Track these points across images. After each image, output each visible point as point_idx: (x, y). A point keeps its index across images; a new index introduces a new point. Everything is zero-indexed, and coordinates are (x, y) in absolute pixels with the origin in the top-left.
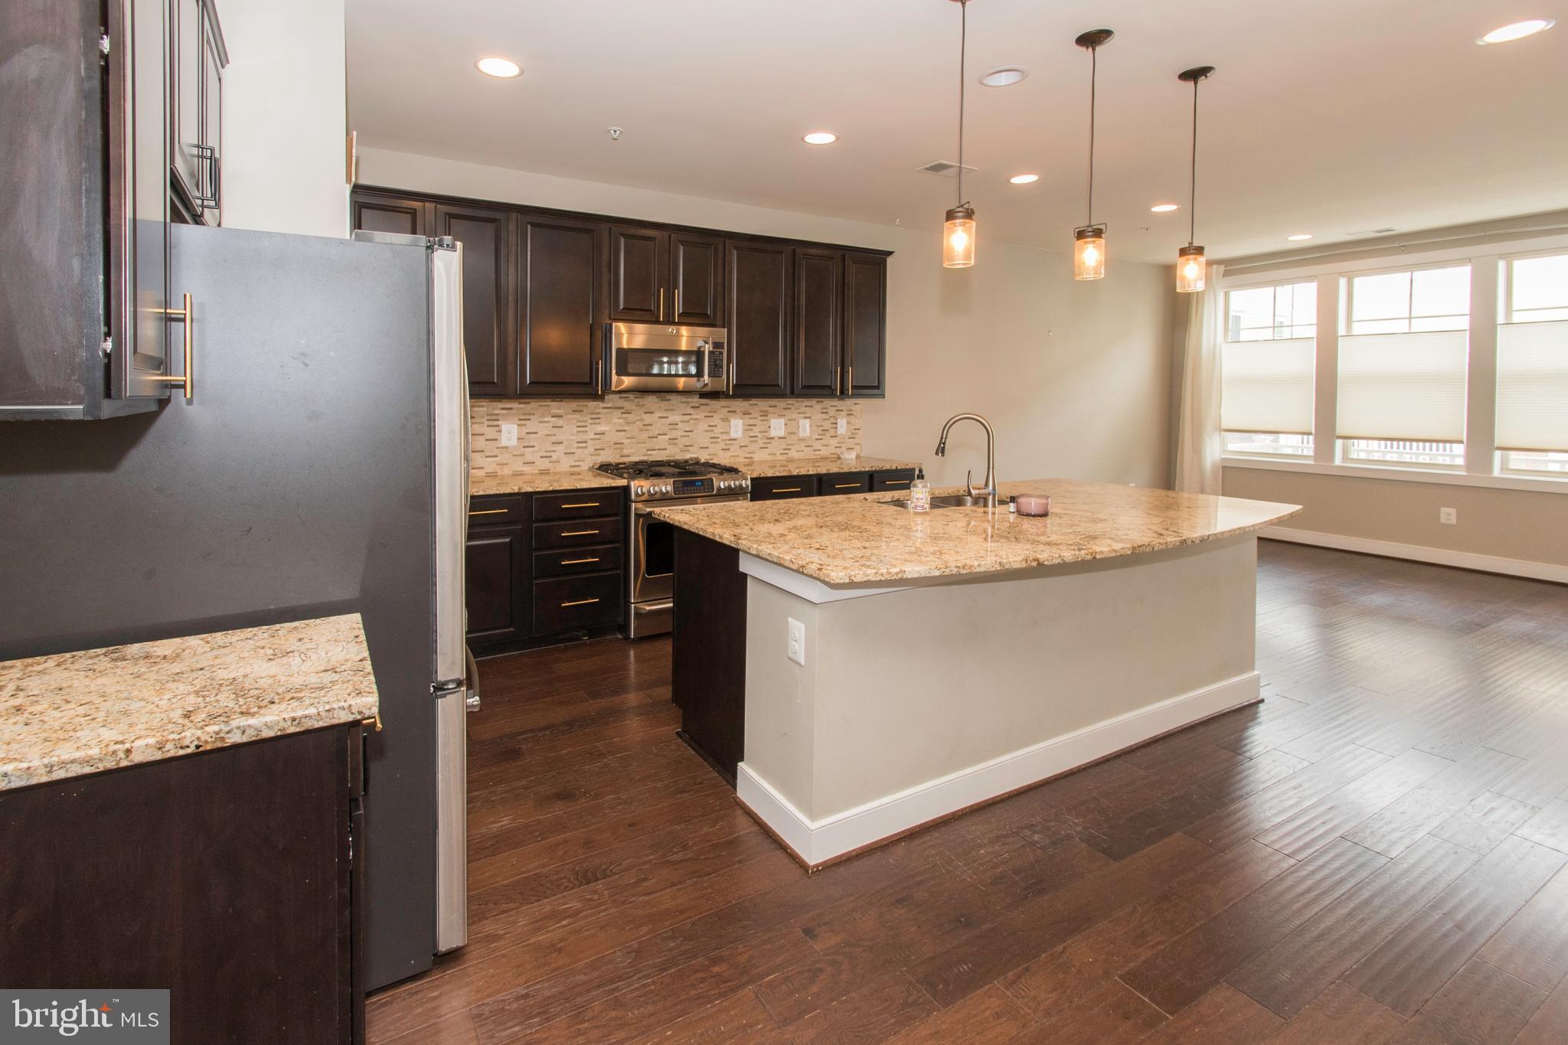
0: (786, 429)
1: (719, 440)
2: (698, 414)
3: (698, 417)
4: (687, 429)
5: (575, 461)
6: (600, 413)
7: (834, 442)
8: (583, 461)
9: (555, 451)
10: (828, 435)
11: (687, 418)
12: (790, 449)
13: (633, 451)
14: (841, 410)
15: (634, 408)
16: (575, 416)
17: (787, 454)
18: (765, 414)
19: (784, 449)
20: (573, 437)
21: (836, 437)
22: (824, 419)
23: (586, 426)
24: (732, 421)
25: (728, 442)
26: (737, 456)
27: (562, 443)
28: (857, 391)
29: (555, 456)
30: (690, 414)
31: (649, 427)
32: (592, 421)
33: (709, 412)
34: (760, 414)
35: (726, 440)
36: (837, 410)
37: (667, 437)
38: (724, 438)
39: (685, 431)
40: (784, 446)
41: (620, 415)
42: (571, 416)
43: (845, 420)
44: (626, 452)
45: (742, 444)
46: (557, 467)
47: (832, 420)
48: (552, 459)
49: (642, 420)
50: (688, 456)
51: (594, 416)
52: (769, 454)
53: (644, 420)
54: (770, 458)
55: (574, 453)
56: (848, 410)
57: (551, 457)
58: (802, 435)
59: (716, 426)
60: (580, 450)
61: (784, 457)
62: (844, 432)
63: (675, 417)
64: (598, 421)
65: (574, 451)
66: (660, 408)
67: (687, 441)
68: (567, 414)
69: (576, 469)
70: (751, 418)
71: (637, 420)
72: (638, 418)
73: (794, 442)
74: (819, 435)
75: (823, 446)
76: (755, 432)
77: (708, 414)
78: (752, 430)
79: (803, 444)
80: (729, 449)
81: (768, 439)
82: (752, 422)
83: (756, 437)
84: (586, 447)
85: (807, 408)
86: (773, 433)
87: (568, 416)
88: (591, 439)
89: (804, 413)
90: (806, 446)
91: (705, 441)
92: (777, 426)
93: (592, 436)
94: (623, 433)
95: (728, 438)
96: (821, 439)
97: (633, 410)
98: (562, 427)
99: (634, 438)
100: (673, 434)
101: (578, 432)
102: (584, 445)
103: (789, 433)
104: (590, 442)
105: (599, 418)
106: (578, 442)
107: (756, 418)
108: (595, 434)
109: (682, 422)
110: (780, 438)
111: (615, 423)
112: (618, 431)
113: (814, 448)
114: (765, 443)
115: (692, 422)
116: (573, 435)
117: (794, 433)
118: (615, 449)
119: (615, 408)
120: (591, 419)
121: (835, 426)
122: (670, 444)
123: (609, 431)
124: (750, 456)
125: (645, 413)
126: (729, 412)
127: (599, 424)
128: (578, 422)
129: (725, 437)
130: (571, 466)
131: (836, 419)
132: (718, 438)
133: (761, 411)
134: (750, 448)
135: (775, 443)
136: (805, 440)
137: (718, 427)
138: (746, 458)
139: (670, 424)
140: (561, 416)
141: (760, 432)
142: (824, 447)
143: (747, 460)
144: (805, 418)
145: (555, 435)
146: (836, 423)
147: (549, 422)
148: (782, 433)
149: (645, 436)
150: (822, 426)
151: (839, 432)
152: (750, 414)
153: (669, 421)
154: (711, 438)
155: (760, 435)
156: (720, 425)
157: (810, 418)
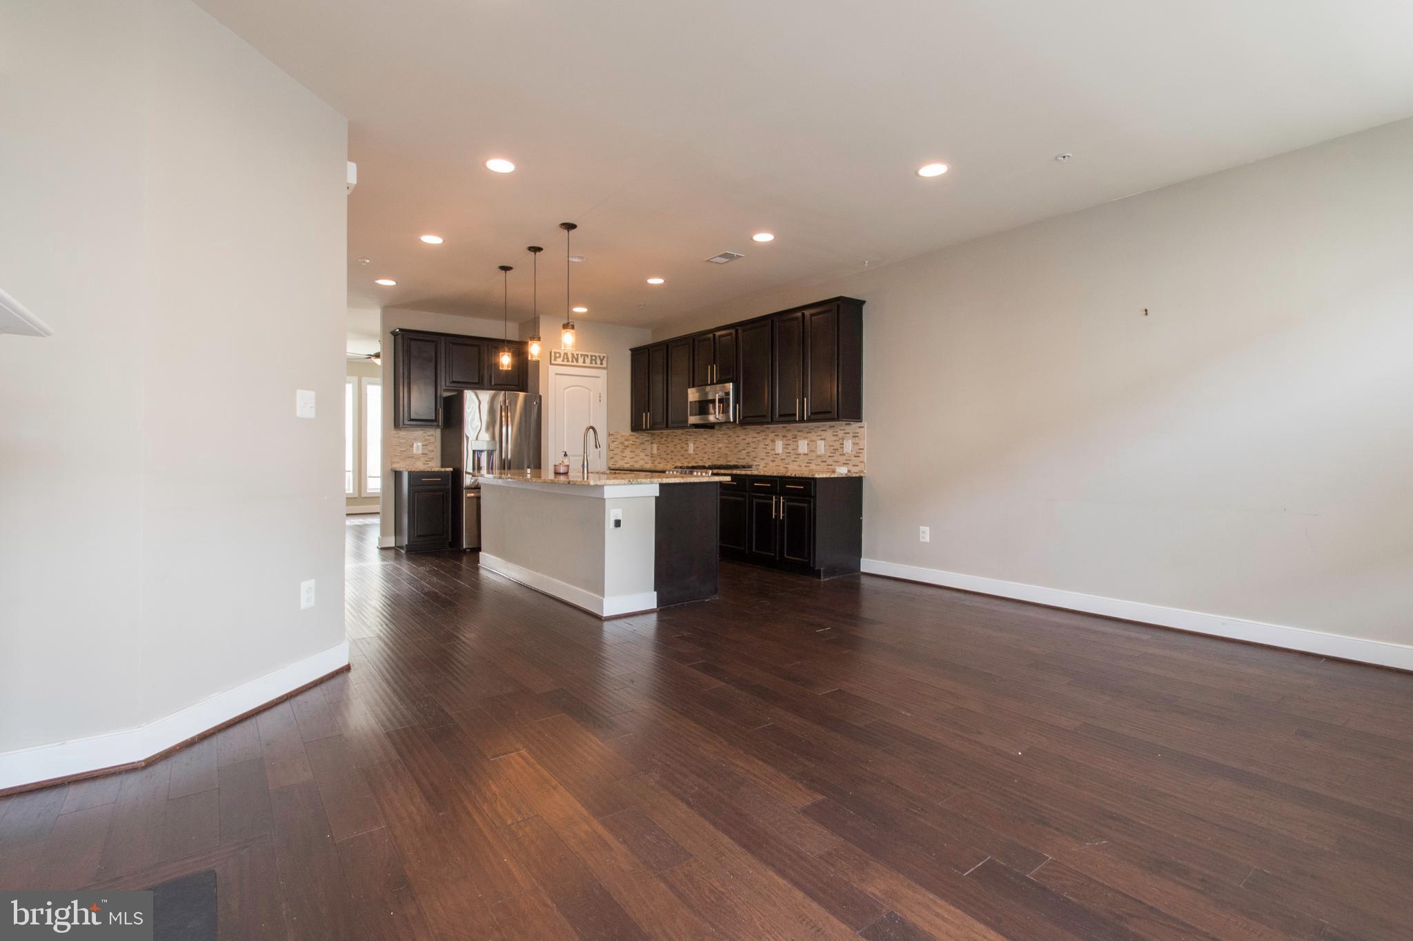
0: (808, 448)
1: (769, 455)
2: (759, 438)
3: (760, 440)
4: (755, 446)
7: (842, 459)
10: (837, 453)
11: (754, 439)
12: (811, 463)
13: (731, 459)
14: (848, 433)
17: (809, 466)
18: (794, 437)
19: (807, 463)
21: (844, 455)
22: (835, 441)
24: (774, 441)
25: (774, 456)
26: (781, 467)
29: (704, 459)
32: (717, 442)
33: (765, 435)
36: (846, 433)
37: (746, 451)
39: (754, 448)
40: (807, 461)
43: (850, 441)
44: (729, 459)
45: (782, 459)
47: (841, 441)
49: (735, 441)
52: (798, 466)
54: (798, 468)
56: (853, 433)
58: (819, 453)
59: (767, 445)
61: (807, 469)
62: (850, 452)
63: (749, 440)
67: (753, 454)
70: (784, 439)
73: (814, 458)
74: (831, 453)
75: (834, 462)
76: (790, 450)
77: (764, 437)
78: (787, 448)
79: (819, 460)
80: (776, 462)
81: (797, 455)
82: (786, 442)
83: (790, 453)
85: (823, 432)
86: (800, 451)
89: (821, 436)
90: (823, 462)
91: (763, 455)
92: (802, 446)
93: (716, 450)
94: (727, 448)
96: (833, 456)
98: (706, 444)
100: (748, 450)
103: (811, 451)
104: (715, 453)
106: (712, 453)
107: (789, 439)
109: (751, 442)
110: (804, 454)
111: (724, 442)
112: (725, 447)
113: (829, 465)
114: (795, 458)
115: (756, 442)
117: (813, 451)
118: (725, 458)
120: (715, 440)
121: (841, 446)
122: (746, 456)
123: (721, 447)
124: (788, 467)
125: (737, 436)
126: (775, 433)
129: (773, 452)
131: (846, 440)
132: (769, 453)
133: (791, 434)
134: (787, 461)
135: (801, 457)
136: (821, 456)
138: (784, 468)
141: (792, 450)
144: (821, 439)
146: (843, 444)
148: (806, 452)
150: (833, 446)
151: (845, 452)
152: (784, 436)
153: (746, 442)
154: (765, 453)
155: (792, 452)
156: (770, 444)
157: (825, 439)
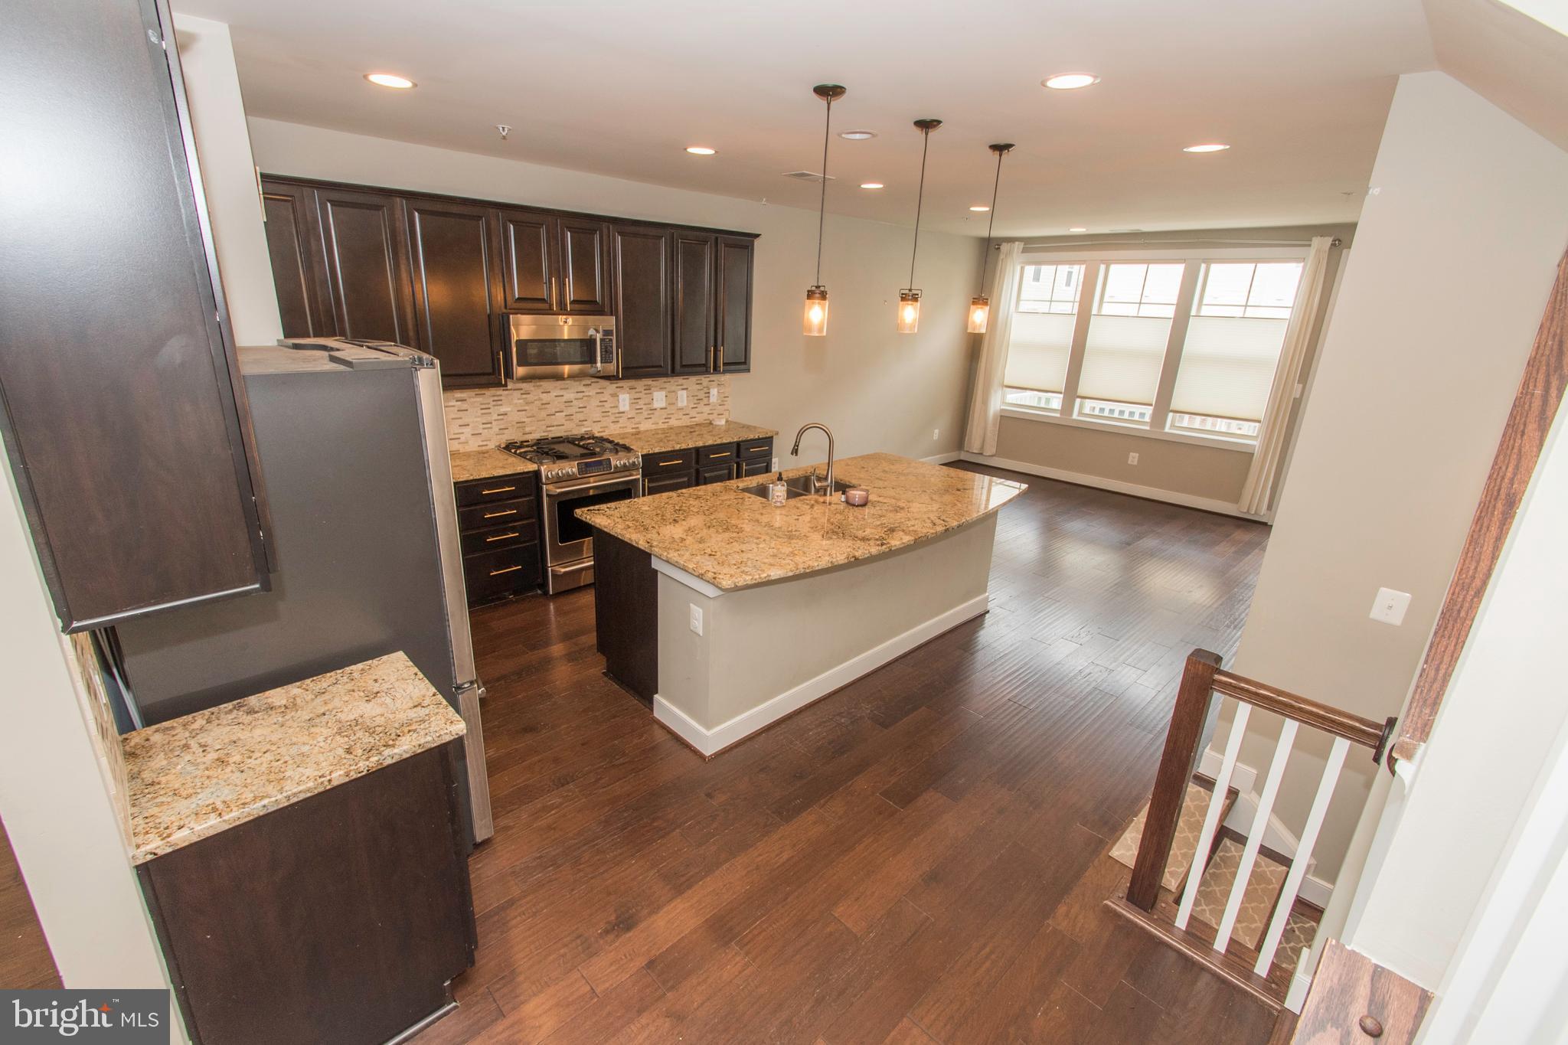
0: (666, 401)
1: (610, 414)
2: (589, 391)
3: (590, 394)
4: (581, 406)
5: (483, 441)
6: (501, 395)
7: (707, 409)
8: (490, 440)
9: (463, 433)
10: (702, 403)
11: (581, 395)
12: (670, 418)
13: (534, 428)
14: (713, 381)
15: (533, 389)
16: (478, 399)
17: (668, 422)
18: (648, 388)
19: (666, 419)
20: (479, 419)
21: (710, 404)
22: (699, 390)
23: (489, 408)
24: (620, 396)
25: (617, 415)
26: (626, 427)
27: (468, 425)
28: (728, 367)
29: (463, 438)
30: (583, 392)
31: (546, 406)
32: (495, 403)
33: (600, 389)
34: (645, 388)
35: (615, 413)
36: (710, 381)
37: (564, 414)
38: (614, 411)
39: (580, 408)
40: (665, 416)
41: (519, 396)
42: (475, 400)
43: (716, 390)
44: (527, 429)
45: (630, 416)
46: (466, 447)
47: (706, 390)
48: (460, 441)
49: (540, 399)
50: (583, 430)
51: (496, 398)
52: (653, 424)
53: (542, 400)
54: (654, 427)
55: (480, 434)
56: (719, 383)
57: (459, 438)
58: (680, 405)
59: (606, 401)
60: (486, 431)
61: (665, 426)
62: (715, 401)
63: (569, 396)
64: (500, 403)
65: (480, 432)
66: (556, 387)
67: (581, 416)
68: (470, 398)
69: (484, 448)
70: (636, 392)
71: (536, 400)
72: (536, 398)
73: (674, 412)
74: (695, 404)
75: (698, 413)
76: (640, 405)
77: (599, 391)
78: (637, 403)
79: (682, 413)
80: (618, 422)
81: (651, 410)
82: (637, 395)
83: (642, 409)
84: (491, 428)
85: (685, 383)
86: (657, 404)
87: (472, 400)
88: (495, 420)
89: (682, 385)
90: (684, 415)
91: (597, 416)
92: (659, 398)
93: (495, 417)
94: (524, 412)
95: (617, 411)
96: (696, 408)
97: (531, 391)
98: (467, 410)
99: (534, 417)
100: (569, 411)
101: (482, 414)
102: (489, 426)
103: (669, 404)
104: (493, 422)
105: (501, 400)
106: (483, 424)
107: (641, 392)
108: (499, 415)
109: (576, 399)
110: (661, 409)
111: (516, 404)
112: (518, 411)
113: (691, 416)
114: (649, 414)
115: (585, 398)
116: (478, 417)
117: (674, 404)
118: (517, 428)
119: (515, 390)
120: (494, 401)
121: (707, 395)
122: (566, 420)
123: (511, 411)
124: (637, 426)
125: (543, 393)
126: (617, 387)
127: (501, 405)
128: (482, 404)
130: (479, 446)
131: (709, 389)
132: (608, 412)
133: (645, 386)
134: (637, 420)
135: (656, 413)
136: (682, 409)
137: (609, 401)
138: (633, 428)
139: (566, 402)
140: (466, 400)
141: (645, 404)
142: (699, 415)
143: (634, 430)
144: (683, 389)
145: (461, 418)
146: (709, 393)
147: (453, 406)
148: (663, 405)
149: (543, 414)
150: (697, 396)
151: (711, 401)
152: (635, 388)
153: (564, 399)
154: (603, 412)
155: (644, 407)
156: (610, 399)
157: (687, 389)
